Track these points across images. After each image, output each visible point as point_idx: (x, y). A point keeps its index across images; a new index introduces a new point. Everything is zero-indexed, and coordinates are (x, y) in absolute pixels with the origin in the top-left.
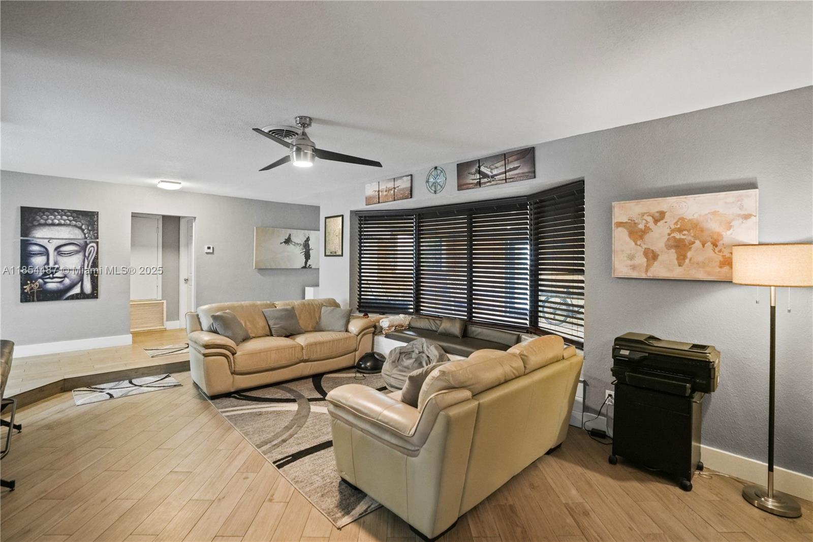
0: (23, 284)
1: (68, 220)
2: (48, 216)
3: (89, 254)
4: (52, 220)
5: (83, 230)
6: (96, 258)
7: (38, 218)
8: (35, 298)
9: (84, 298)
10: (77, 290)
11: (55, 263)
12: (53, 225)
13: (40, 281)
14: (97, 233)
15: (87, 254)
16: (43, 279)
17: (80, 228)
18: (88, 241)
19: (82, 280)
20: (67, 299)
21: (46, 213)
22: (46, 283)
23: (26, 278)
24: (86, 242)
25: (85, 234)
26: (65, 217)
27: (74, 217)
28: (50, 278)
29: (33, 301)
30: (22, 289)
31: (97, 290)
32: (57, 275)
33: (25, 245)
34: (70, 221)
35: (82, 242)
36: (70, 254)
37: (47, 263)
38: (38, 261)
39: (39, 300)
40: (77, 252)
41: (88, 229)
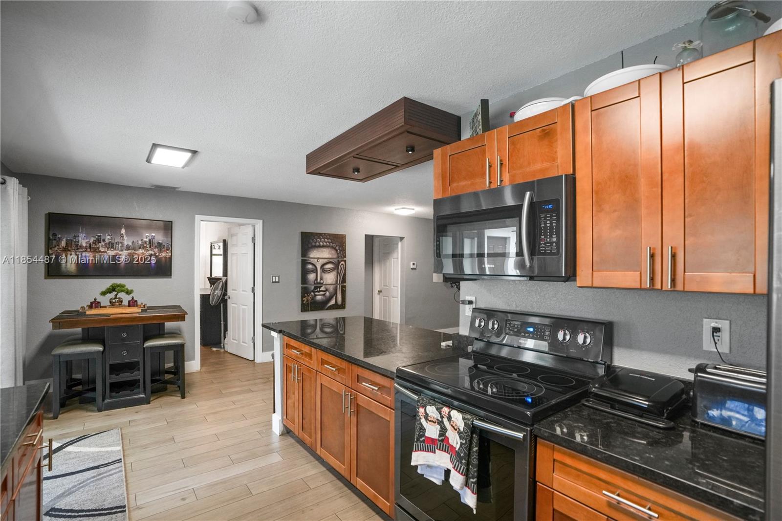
0: (303, 297)
1: (328, 242)
2: (316, 240)
3: (341, 271)
4: (319, 243)
5: (337, 251)
6: (345, 274)
7: (311, 241)
8: (310, 309)
9: (337, 308)
10: (333, 302)
11: (321, 279)
12: (320, 246)
13: (312, 293)
14: (345, 253)
15: (339, 272)
16: (314, 292)
17: (335, 249)
18: (340, 260)
19: (336, 293)
20: (327, 309)
21: (316, 237)
22: (316, 295)
23: (305, 292)
24: (338, 260)
25: (338, 254)
26: (326, 240)
27: (331, 240)
28: (317, 292)
29: (308, 311)
30: (302, 301)
31: (345, 302)
32: (322, 289)
33: (304, 263)
34: (329, 243)
35: (336, 260)
36: (330, 271)
37: (316, 279)
38: (311, 277)
39: (312, 310)
40: (333, 269)
41: (340, 250)
